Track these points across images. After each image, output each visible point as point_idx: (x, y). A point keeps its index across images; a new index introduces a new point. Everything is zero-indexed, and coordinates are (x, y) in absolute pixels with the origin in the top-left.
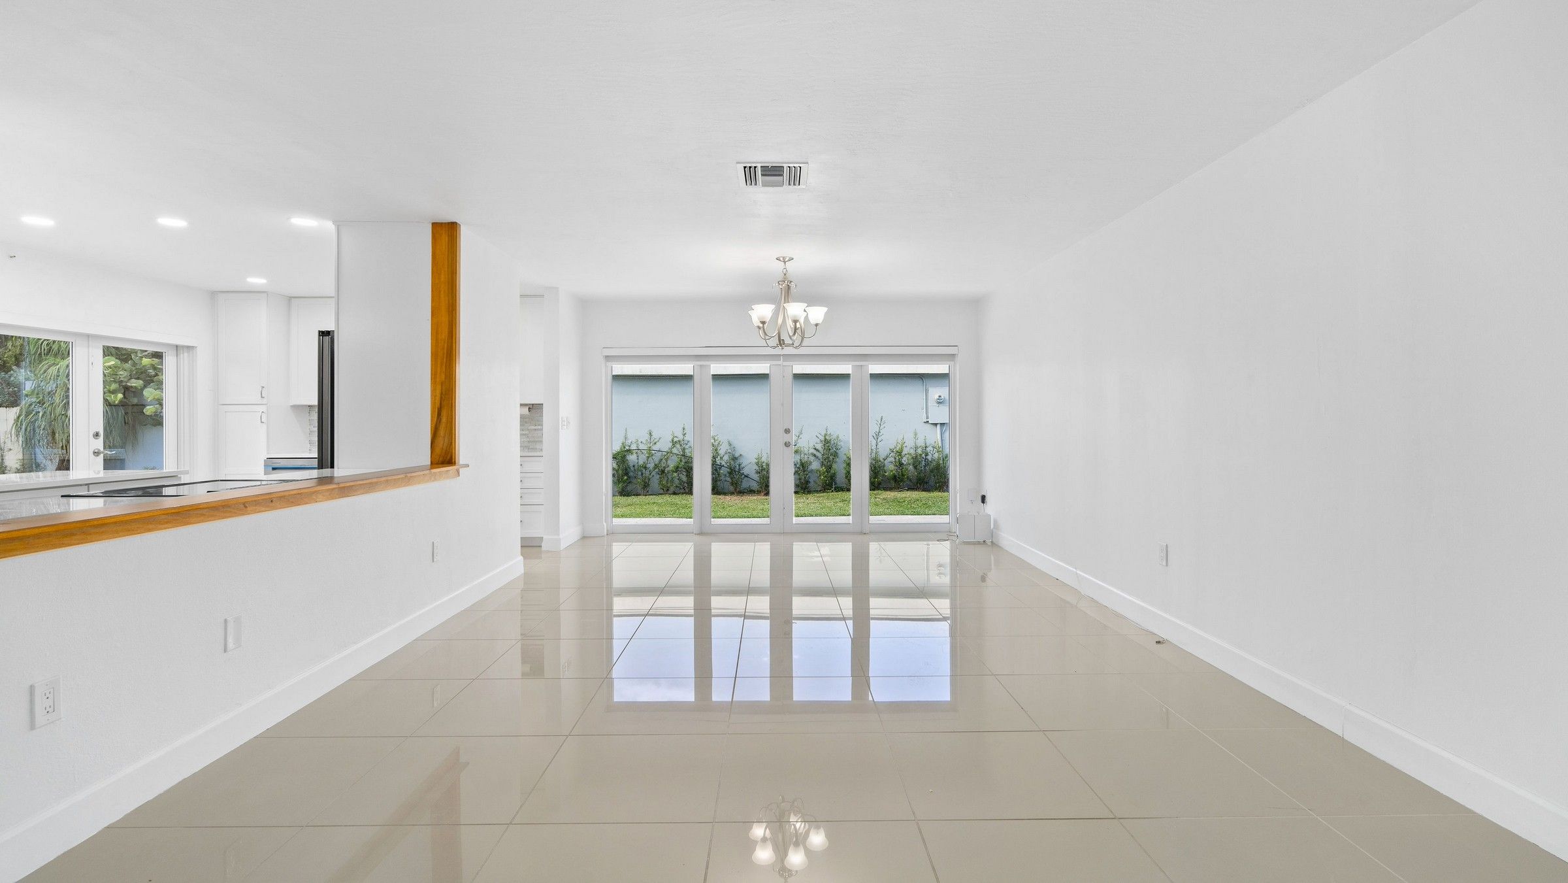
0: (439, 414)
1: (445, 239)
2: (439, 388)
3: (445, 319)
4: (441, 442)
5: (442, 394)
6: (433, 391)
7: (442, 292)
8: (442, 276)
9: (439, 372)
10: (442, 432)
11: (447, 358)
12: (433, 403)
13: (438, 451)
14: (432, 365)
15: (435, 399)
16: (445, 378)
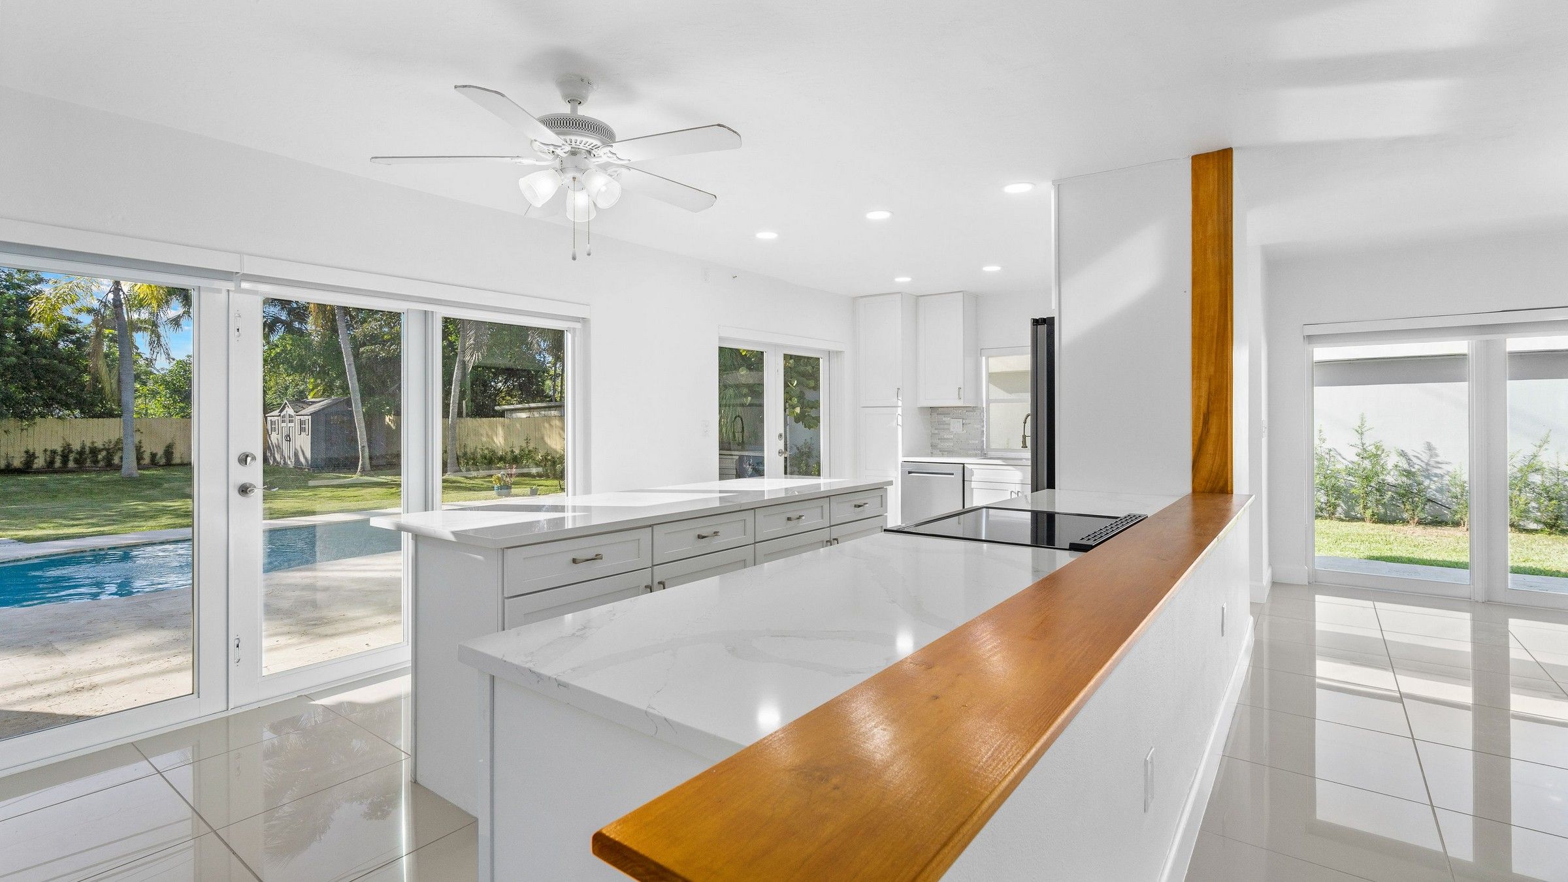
0: (1206, 422)
1: (1212, 175)
2: (1205, 385)
3: (1214, 287)
4: (1207, 462)
5: (1209, 393)
6: (1196, 389)
7: (1209, 251)
8: (1210, 227)
9: (1204, 362)
10: (1210, 447)
11: (1217, 343)
12: (1196, 408)
13: (1204, 473)
14: (1193, 353)
15: (1199, 402)
16: (1215, 372)
